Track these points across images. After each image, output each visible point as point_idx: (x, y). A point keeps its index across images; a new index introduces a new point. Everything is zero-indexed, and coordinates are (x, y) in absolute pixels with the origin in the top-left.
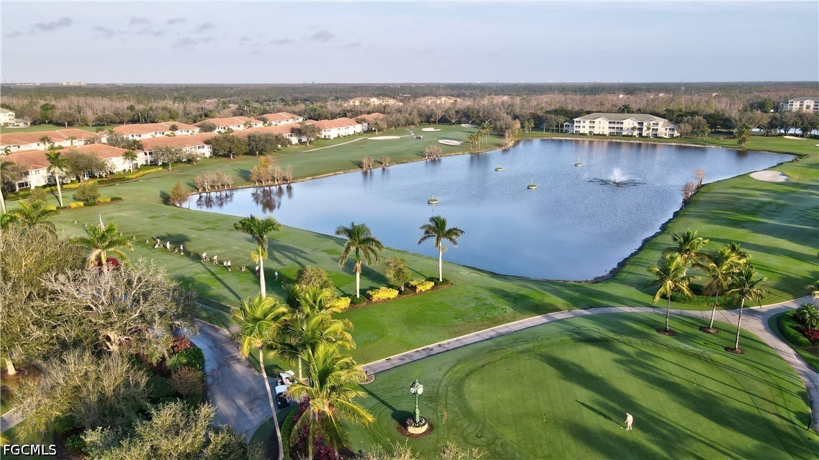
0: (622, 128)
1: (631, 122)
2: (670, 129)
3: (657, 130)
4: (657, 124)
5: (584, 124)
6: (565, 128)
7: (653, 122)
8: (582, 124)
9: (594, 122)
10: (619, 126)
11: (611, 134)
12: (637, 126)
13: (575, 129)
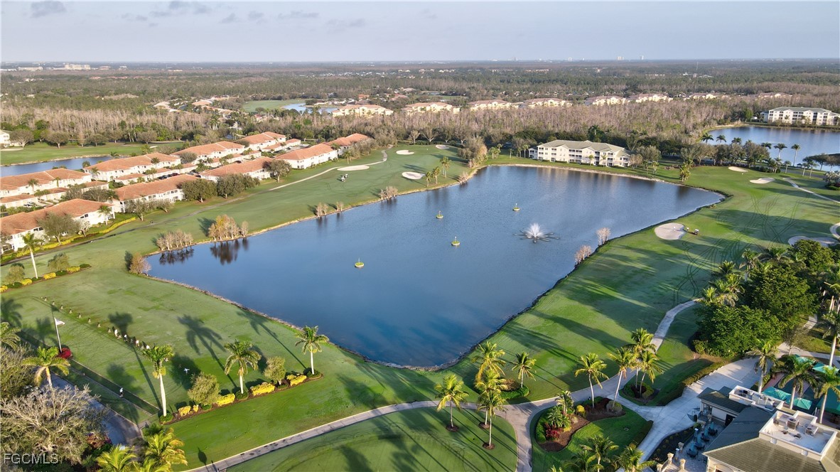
0: (580, 156)
1: (589, 151)
2: (624, 159)
3: (612, 159)
4: (612, 154)
5: (546, 151)
6: (530, 154)
7: (609, 152)
8: (544, 151)
9: (556, 150)
10: (579, 154)
11: (572, 162)
12: (594, 155)
13: (539, 155)
